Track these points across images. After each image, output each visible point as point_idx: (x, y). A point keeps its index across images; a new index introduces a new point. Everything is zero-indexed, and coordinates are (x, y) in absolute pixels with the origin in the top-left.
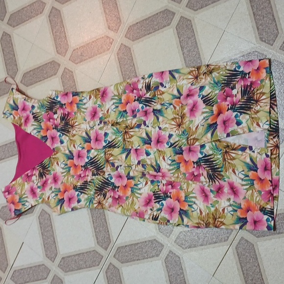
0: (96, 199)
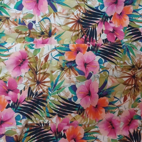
0: (45, 88)
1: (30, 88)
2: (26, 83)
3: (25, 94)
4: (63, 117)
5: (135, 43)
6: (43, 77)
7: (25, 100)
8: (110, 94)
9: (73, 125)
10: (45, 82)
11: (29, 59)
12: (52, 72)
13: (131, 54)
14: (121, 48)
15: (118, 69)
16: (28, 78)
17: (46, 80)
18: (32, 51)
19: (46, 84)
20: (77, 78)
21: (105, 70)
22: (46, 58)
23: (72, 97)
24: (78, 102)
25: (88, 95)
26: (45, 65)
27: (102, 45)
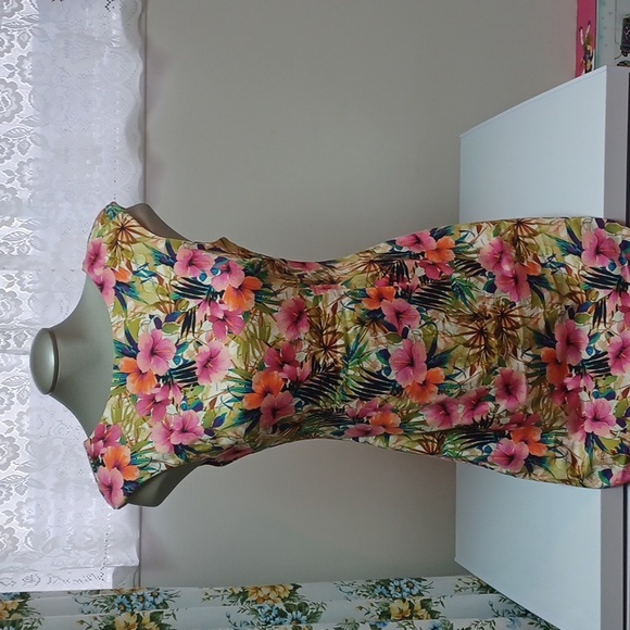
1: (314, 358)
2: (309, 350)
3: (307, 367)
4: (367, 400)
5: (472, 280)
6: (332, 338)
7: (308, 378)
8: (446, 362)
9: (384, 411)
10: (336, 347)
11: (308, 311)
12: (347, 329)
13: (467, 297)
14: (448, 290)
15: (452, 319)
16: (310, 341)
17: (338, 343)
18: (310, 299)
19: (338, 350)
20: (387, 337)
21: (430, 322)
22: (334, 309)
23: (383, 368)
24: (392, 377)
25: (408, 365)
26: (334, 319)
27: (418, 286)
